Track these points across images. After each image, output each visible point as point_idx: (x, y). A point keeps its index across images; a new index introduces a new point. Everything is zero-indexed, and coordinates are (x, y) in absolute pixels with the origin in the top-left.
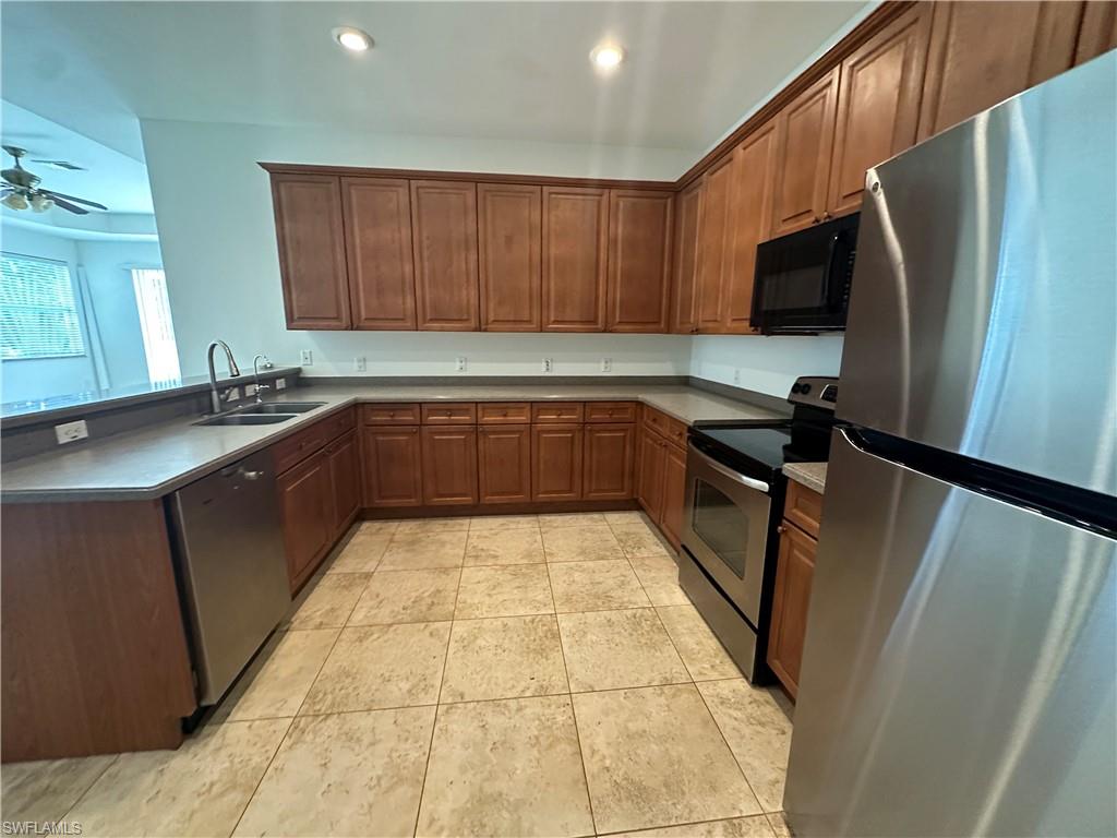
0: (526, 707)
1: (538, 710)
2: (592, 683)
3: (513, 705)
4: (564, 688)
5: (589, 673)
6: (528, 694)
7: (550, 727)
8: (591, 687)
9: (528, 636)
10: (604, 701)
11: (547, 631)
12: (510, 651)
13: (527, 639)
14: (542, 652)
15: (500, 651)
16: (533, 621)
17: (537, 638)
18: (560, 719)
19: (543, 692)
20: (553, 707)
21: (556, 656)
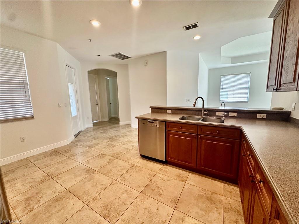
0: (96, 193)
1: (92, 195)
2: (80, 212)
3: (100, 192)
4: (89, 204)
5: (84, 214)
6: (98, 196)
7: (86, 195)
8: (81, 211)
9: (114, 208)
10: (74, 210)
11: (110, 215)
12: (114, 200)
13: (114, 207)
14: (105, 207)
15: (117, 197)
16: (119, 215)
17: (110, 210)
18: (85, 198)
19: (95, 199)
20: (89, 198)
21: (99, 210)
